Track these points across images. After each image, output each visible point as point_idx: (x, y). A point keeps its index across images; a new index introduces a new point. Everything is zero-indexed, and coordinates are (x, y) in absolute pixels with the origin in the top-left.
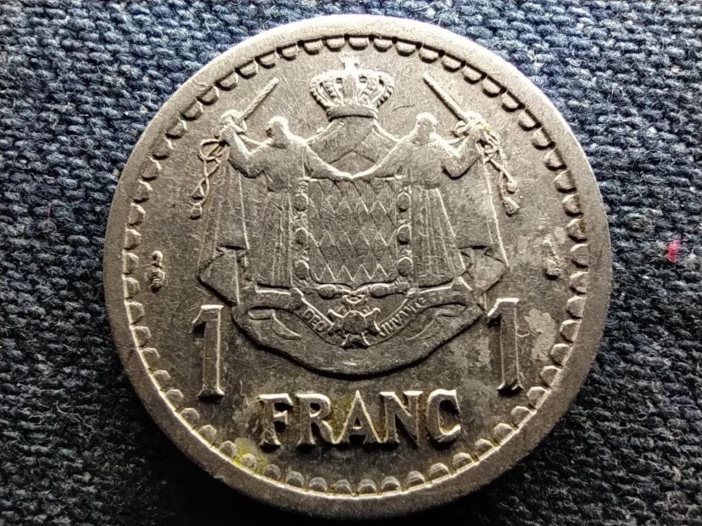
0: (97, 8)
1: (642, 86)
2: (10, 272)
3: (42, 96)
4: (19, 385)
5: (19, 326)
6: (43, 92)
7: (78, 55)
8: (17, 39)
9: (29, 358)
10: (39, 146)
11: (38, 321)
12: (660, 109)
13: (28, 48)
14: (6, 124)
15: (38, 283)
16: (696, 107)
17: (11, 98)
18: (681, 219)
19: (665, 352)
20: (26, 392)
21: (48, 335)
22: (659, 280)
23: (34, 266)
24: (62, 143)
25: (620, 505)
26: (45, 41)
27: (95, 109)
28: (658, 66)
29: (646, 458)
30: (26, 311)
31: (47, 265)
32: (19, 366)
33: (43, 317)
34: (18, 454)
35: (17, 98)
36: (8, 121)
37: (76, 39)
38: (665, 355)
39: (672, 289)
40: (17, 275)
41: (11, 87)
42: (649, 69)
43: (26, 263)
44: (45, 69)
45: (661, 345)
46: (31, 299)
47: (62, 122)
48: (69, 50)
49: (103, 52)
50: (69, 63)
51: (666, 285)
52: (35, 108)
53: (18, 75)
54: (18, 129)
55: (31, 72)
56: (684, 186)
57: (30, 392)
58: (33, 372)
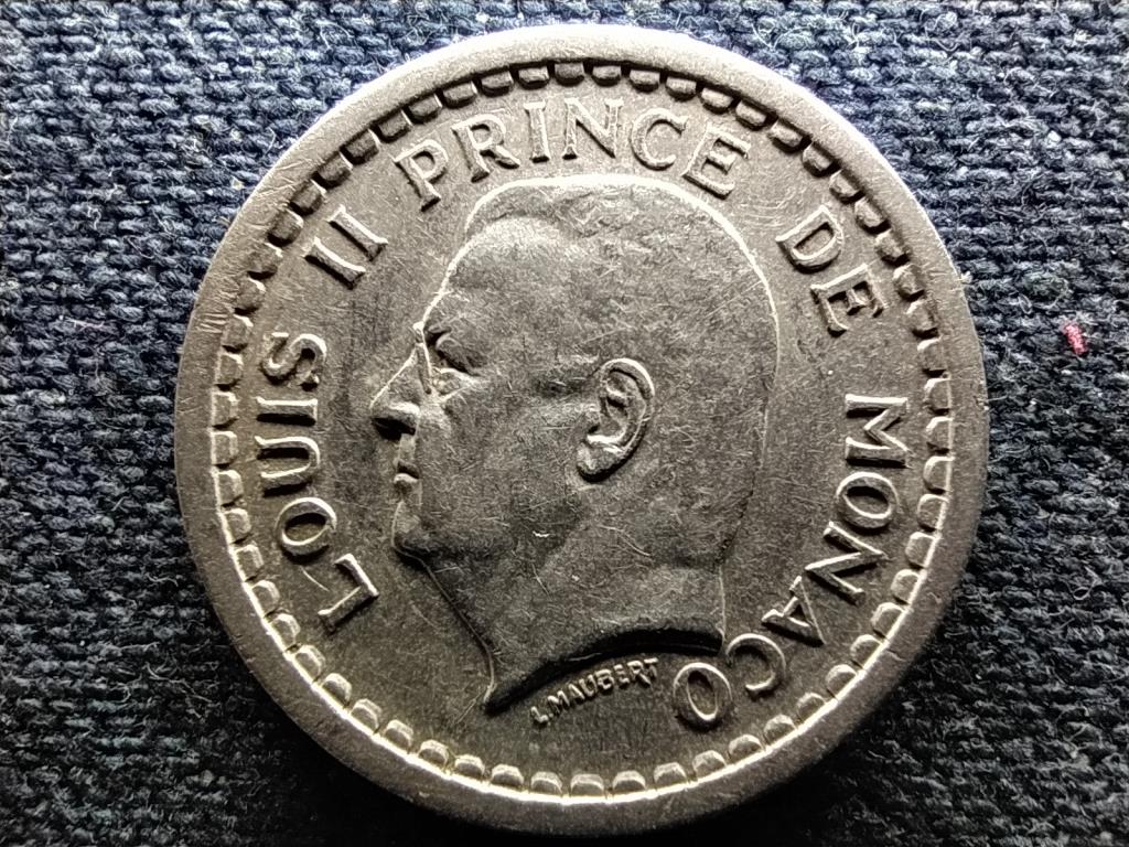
0: (144, 27)
1: (1031, 68)
2: (50, 465)
3: (71, 178)
4: (82, 643)
5: (73, 549)
6: (71, 171)
7: (122, 106)
8: (20, 89)
9: (95, 599)
10: (75, 258)
11: (103, 539)
12: (1063, 101)
13: (39, 103)
14: (18, 230)
15: (97, 478)
16: (1119, 93)
17: (21, 185)
18: (1113, 275)
19: (1108, 488)
20: (97, 653)
21: (121, 560)
22: (1089, 374)
23: (88, 453)
24: (112, 251)
25: (1060, 737)
26: (66, 89)
27: (158, 191)
28: (1052, 33)
29: (1094, 658)
30: (83, 525)
31: (109, 447)
32: (81, 613)
33: (110, 531)
34: (93, 754)
35: (30, 185)
36: (21, 224)
37: (116, 80)
38: (1108, 493)
39: (1109, 387)
40: (62, 469)
41: (20, 169)
42: (1039, 39)
43: (75, 449)
44: (71, 134)
45: (1100, 478)
46: (89, 504)
47: (106, 216)
48: (106, 99)
49: (162, 98)
50: (108, 121)
51: (1101, 382)
52: (62, 198)
53: (29, 147)
54: (38, 235)
55: (49, 142)
56: (1112, 222)
57: (103, 653)
58: (104, 621)
